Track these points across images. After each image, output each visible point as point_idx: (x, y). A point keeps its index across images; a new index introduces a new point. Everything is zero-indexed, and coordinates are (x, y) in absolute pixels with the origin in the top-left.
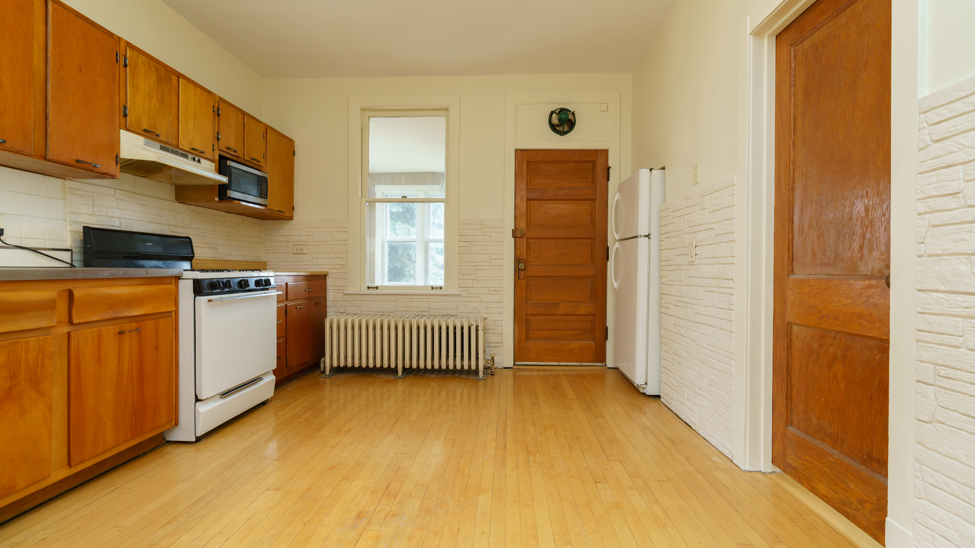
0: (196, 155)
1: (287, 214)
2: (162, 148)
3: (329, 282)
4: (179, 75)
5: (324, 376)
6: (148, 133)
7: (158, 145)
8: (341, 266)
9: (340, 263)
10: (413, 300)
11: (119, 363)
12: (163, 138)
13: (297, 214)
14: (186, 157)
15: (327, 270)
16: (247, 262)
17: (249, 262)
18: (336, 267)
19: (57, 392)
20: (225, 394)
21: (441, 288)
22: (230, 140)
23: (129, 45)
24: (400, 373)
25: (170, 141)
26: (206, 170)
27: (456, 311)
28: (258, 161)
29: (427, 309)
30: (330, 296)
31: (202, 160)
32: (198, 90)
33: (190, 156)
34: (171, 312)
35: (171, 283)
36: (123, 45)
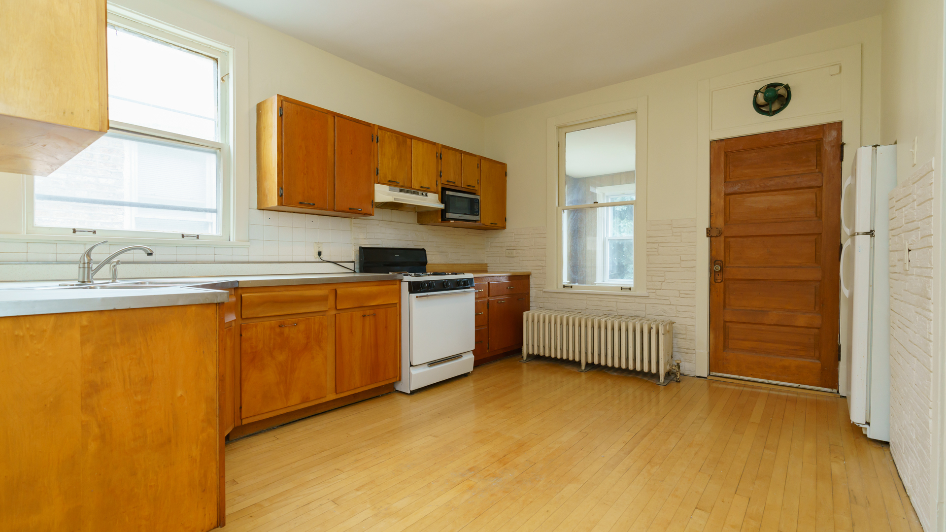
0: (424, 191)
1: (499, 225)
2: (401, 191)
3: (532, 280)
4: (412, 138)
5: (522, 361)
6: (391, 183)
7: (398, 189)
8: (541, 268)
9: (540, 264)
10: (602, 300)
11: (363, 335)
12: (401, 184)
13: (509, 224)
14: (417, 193)
15: (530, 271)
16: (471, 264)
17: (473, 264)
18: (537, 268)
19: (330, 349)
20: (432, 364)
21: (630, 289)
22: (451, 175)
23: (380, 128)
24: (583, 367)
25: (406, 184)
26: (432, 201)
27: (644, 313)
28: (474, 187)
29: (615, 309)
30: (533, 293)
31: (429, 194)
32: (425, 144)
33: (420, 192)
34: (396, 303)
35: (396, 284)
36: (376, 128)
